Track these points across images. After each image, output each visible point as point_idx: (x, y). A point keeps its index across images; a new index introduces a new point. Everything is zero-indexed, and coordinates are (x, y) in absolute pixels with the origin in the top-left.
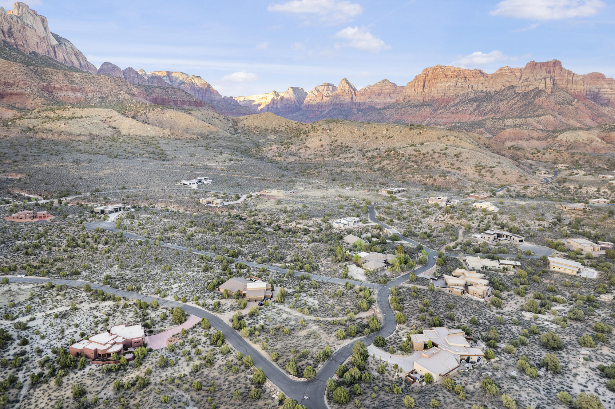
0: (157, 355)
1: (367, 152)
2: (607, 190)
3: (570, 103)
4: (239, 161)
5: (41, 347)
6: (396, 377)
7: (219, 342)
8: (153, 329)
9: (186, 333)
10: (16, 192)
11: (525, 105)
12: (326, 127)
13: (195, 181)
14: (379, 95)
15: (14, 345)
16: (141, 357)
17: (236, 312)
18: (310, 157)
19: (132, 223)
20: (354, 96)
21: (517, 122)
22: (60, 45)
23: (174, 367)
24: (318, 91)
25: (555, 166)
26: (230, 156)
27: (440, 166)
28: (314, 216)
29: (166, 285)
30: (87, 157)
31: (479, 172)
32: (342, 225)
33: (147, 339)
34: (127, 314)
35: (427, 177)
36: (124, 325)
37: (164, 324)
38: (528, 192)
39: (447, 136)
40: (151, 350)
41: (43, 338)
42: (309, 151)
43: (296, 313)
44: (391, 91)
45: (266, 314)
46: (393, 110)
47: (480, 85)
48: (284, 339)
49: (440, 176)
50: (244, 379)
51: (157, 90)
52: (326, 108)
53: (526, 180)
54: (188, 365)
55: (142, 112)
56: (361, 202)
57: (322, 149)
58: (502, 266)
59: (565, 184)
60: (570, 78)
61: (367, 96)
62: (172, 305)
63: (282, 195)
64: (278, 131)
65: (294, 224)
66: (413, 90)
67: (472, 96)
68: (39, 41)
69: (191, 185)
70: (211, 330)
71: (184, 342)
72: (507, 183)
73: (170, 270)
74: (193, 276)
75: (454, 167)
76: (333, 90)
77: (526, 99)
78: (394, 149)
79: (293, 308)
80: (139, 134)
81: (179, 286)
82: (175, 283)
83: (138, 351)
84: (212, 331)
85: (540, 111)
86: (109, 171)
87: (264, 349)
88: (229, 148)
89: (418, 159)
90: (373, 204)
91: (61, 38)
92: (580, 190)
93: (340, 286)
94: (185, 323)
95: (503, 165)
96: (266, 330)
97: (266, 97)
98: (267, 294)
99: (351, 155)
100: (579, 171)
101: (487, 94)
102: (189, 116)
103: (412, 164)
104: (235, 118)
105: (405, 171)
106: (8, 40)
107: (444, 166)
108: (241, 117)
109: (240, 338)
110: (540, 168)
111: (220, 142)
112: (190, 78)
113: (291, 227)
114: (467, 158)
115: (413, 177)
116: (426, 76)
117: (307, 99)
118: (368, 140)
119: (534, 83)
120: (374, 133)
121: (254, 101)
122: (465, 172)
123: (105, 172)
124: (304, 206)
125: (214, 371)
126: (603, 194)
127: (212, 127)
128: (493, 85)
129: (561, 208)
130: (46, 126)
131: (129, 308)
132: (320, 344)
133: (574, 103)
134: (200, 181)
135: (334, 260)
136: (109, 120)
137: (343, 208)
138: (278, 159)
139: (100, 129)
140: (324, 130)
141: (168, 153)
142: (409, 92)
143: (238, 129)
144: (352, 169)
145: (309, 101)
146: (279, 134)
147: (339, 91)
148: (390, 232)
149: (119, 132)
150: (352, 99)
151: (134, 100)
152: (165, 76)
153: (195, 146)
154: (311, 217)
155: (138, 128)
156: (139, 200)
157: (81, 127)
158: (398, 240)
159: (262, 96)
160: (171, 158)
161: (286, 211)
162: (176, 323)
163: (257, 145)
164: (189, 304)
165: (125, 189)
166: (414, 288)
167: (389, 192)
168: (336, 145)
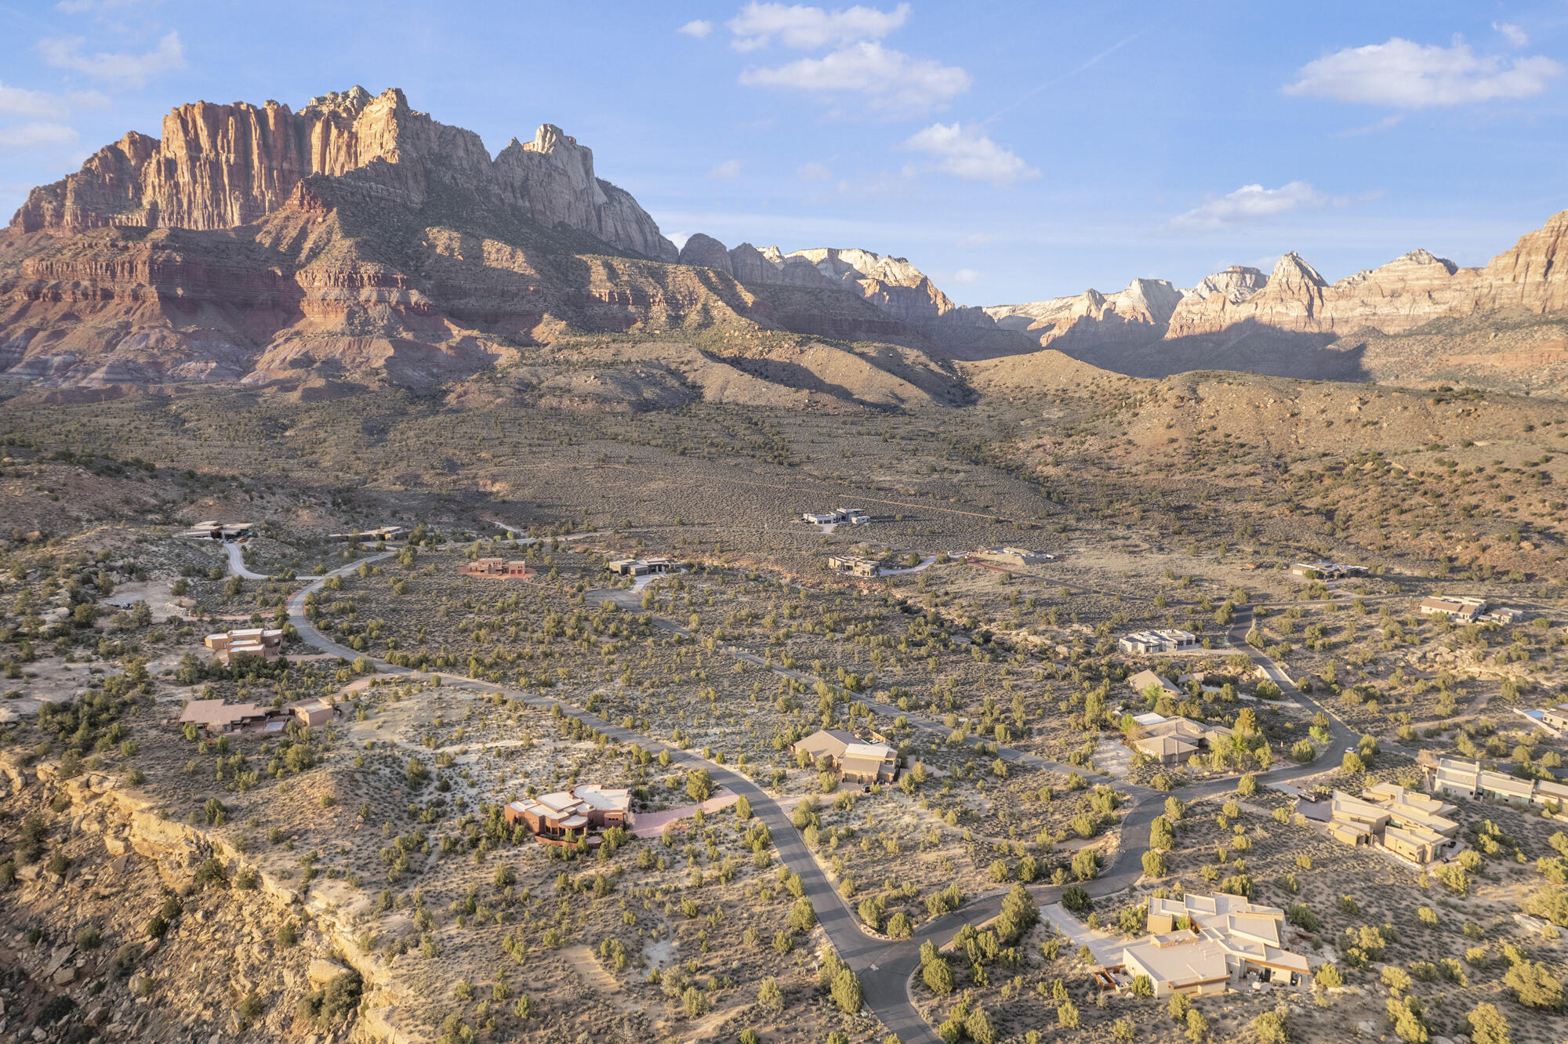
0: (642, 847)
1: (1295, 461)
4: (951, 472)
5: (466, 799)
8: (648, 803)
9: (705, 819)
10: (487, 518)
12: (1187, 394)
13: (834, 515)
14: (1394, 295)
15: (431, 788)
16: (613, 845)
17: (812, 798)
18: (1134, 470)
19: (676, 599)
20: (1317, 301)
22: (611, 203)
23: (665, 873)
24: (1213, 289)
26: (933, 461)
28: (1080, 620)
29: (699, 726)
30: (625, 450)
32: (1141, 647)
33: (632, 818)
34: (612, 768)
36: (602, 786)
37: (671, 797)
40: (634, 837)
41: (472, 785)
42: (1136, 455)
43: (932, 818)
44: (1436, 282)
45: (868, 809)
46: (1436, 339)
51: (800, 295)
55: (755, 350)
56: (1224, 593)
57: (1170, 449)
61: (1357, 301)
62: (697, 765)
64: (1072, 398)
65: (1024, 633)
66: (1508, 280)
68: (572, 200)
69: (821, 526)
71: (697, 833)
78: (1376, 457)
79: (932, 808)
80: (741, 400)
81: (722, 733)
82: (718, 725)
83: (610, 834)
86: (662, 484)
87: (837, 872)
89: (1444, 486)
90: (1255, 600)
91: (615, 189)
94: (709, 802)
96: (855, 840)
97: (1069, 307)
98: (886, 773)
99: (1249, 468)
102: (859, 360)
103: (1423, 501)
105: (1394, 519)
106: (520, 202)
108: (985, 363)
109: (801, 845)
112: (882, 262)
113: (1015, 639)
115: (1416, 536)
116: (1560, 235)
117: (1181, 309)
118: (1302, 430)
120: (1323, 411)
121: (1031, 321)
123: (653, 485)
124: (1068, 593)
130: (561, 380)
131: (618, 759)
135: (1073, 724)
136: (683, 368)
137: (1167, 605)
138: (1051, 471)
139: (663, 389)
140: (1182, 399)
141: (794, 446)
142: (1496, 283)
143: (972, 392)
144: (1239, 507)
145: (1184, 314)
146: (1073, 406)
147: (1271, 287)
148: (1267, 676)
149: (700, 396)
150: (1310, 308)
151: (744, 321)
152: (822, 261)
153: (859, 434)
154: (1070, 621)
155: (740, 388)
156: (704, 552)
157: (625, 384)
158: (1275, 696)
159: (1060, 304)
160: (797, 460)
161: (1018, 602)
162: (692, 799)
163: (1008, 433)
164: (727, 767)
165: (683, 524)
166: (1230, 807)
167: (1311, 575)
168: (1210, 440)
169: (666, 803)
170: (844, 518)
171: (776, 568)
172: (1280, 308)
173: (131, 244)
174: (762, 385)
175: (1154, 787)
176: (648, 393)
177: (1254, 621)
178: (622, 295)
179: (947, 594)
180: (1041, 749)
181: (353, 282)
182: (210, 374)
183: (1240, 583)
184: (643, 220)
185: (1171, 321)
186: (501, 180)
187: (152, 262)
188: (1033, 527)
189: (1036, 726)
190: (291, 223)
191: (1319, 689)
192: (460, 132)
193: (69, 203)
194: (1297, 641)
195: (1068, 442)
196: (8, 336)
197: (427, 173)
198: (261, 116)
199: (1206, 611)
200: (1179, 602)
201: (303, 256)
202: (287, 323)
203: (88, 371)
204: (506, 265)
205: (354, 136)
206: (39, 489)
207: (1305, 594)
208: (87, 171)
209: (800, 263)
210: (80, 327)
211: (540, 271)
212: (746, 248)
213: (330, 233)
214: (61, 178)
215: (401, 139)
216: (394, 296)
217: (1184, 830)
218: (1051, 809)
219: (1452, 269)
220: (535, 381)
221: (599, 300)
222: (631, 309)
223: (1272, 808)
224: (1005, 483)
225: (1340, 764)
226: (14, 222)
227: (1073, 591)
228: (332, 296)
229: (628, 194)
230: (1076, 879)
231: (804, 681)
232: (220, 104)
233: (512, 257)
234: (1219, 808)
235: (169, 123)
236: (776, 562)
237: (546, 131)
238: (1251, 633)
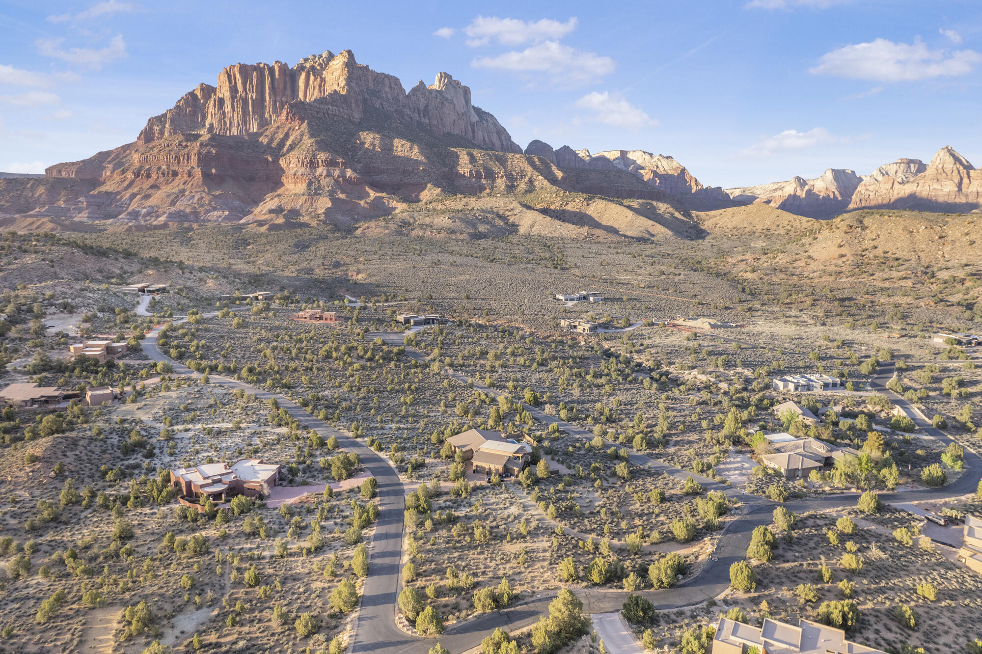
1: (941, 269)
9: (331, 495)
12: (855, 223)
13: (576, 295)
18: (811, 276)
20: (966, 181)
22: (481, 121)
24: (885, 174)
28: (743, 365)
30: (453, 259)
32: (791, 387)
36: (259, 461)
40: (262, 506)
42: (813, 266)
43: (535, 511)
56: (870, 353)
57: (839, 262)
64: (773, 234)
65: (694, 373)
68: (456, 119)
69: (568, 302)
70: (374, 499)
79: (542, 501)
80: (543, 234)
82: (398, 422)
86: (468, 277)
91: (484, 112)
93: (678, 486)
97: (782, 188)
98: (511, 466)
99: (902, 274)
106: (423, 120)
112: (655, 159)
113: (687, 377)
117: (860, 189)
118: (948, 248)
120: (967, 234)
121: (757, 197)
123: (461, 277)
124: (738, 347)
130: (427, 220)
131: (297, 443)
135: (708, 439)
136: (507, 213)
137: (820, 358)
138: (749, 275)
139: (493, 226)
140: (851, 227)
141: (570, 259)
143: (704, 231)
144: (892, 300)
145: (863, 192)
146: (773, 239)
147: (930, 172)
148: (903, 414)
149: (517, 231)
150: (960, 185)
151: (554, 188)
152: (617, 159)
153: (617, 253)
154: (736, 366)
155: (544, 226)
156: (475, 315)
157: (467, 222)
158: (909, 429)
159: (776, 186)
160: (568, 266)
161: (696, 351)
162: (333, 478)
163: (723, 253)
164: (382, 455)
165: (468, 298)
166: (844, 524)
167: (950, 342)
168: (871, 256)
169: (311, 480)
170: (585, 298)
171: (522, 326)
172: (936, 186)
173: (189, 144)
174: (557, 223)
175: (769, 497)
176: (482, 228)
177: (895, 374)
178: (478, 172)
179: (642, 345)
180: (671, 458)
181: (312, 164)
182: (224, 219)
183: (886, 346)
184: (501, 132)
185: (854, 197)
186: (411, 106)
187: (199, 153)
188: (726, 308)
189: (674, 438)
190: (280, 130)
191: (954, 427)
192: (387, 76)
193: (167, 126)
194: (935, 390)
195: (764, 258)
196: (121, 198)
197: (365, 101)
198: (271, 70)
199: (854, 365)
200: (831, 357)
201: (285, 149)
202: (274, 190)
203: (158, 217)
204: (406, 154)
205: (323, 80)
206: (43, 260)
207: (944, 356)
208: (177, 107)
209: (602, 159)
210: (160, 192)
211: (427, 158)
212: (566, 149)
213: (302, 135)
214: (164, 112)
215: (349, 80)
216: (337, 173)
217: (788, 541)
218: (657, 511)
220: (412, 221)
221: (464, 176)
222: (483, 181)
223: (894, 528)
224: (713, 282)
225: (974, 490)
226: (139, 138)
227: (743, 346)
228: (300, 173)
229: (492, 116)
230: (652, 586)
231: (492, 394)
232: (249, 64)
233: (411, 149)
234: (831, 522)
235: (221, 77)
236: (523, 322)
237: (441, 76)
238: (892, 381)
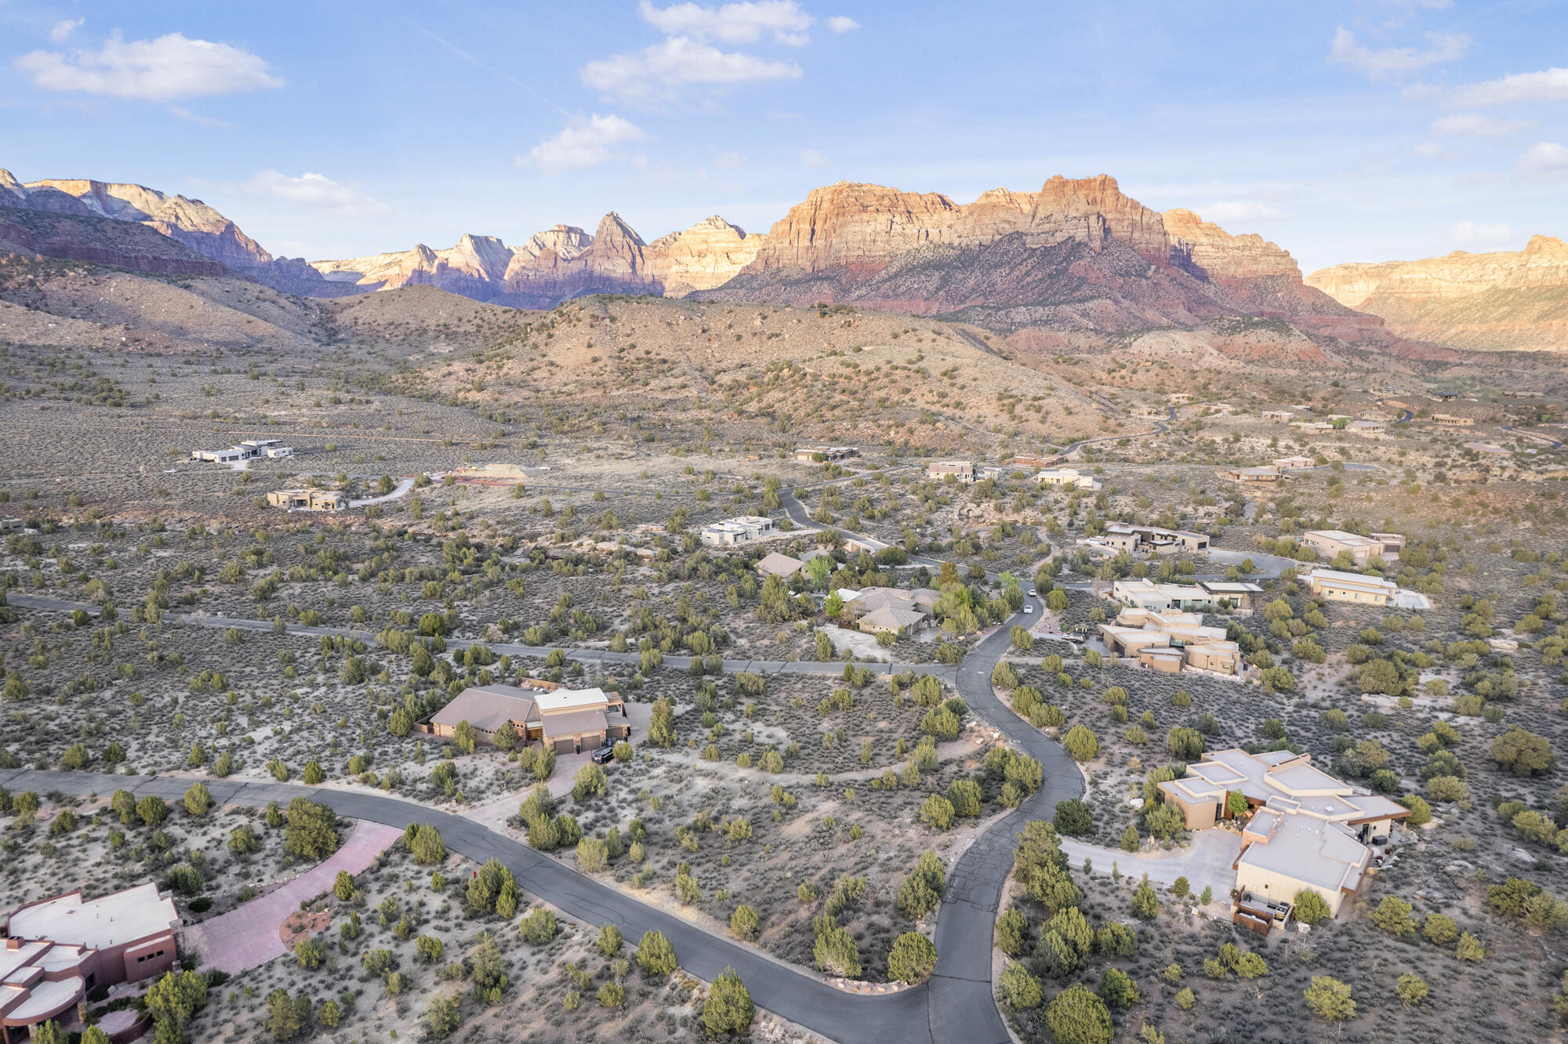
0: (253, 993)
1: (718, 373)
2: (1291, 443)
3: (1141, 274)
4: (360, 402)
6: (1198, 923)
7: (504, 902)
8: (206, 895)
9: (353, 888)
11: (1050, 276)
12: (600, 313)
13: (238, 450)
14: (701, 255)
16: (182, 1014)
17: (528, 794)
18: (564, 389)
19: (36, 567)
20: (639, 260)
21: (1038, 315)
23: (346, 1030)
24: (542, 246)
25: (1164, 398)
26: (330, 394)
27: (912, 400)
28: (642, 520)
29: (223, 733)
31: (1011, 412)
32: (729, 537)
33: (195, 937)
34: (75, 853)
35: (890, 427)
36: (77, 897)
37: (253, 869)
38: (1131, 452)
39: (914, 330)
40: (218, 979)
42: (560, 376)
43: (736, 773)
44: (731, 245)
45: (634, 786)
46: (742, 292)
47: (945, 230)
48: (743, 859)
49: (923, 422)
50: (661, 1027)
51: (66, 225)
52: (567, 290)
53: (1121, 425)
54: (403, 1011)
55: (20, 279)
56: (753, 483)
57: (596, 368)
58: (1216, 598)
59: (1201, 433)
60: (1138, 218)
61: (672, 260)
62: (269, 797)
63: (522, 475)
64: (456, 332)
65: (587, 542)
66: (786, 244)
67: (929, 255)
69: (228, 463)
70: (451, 863)
71: (357, 920)
72: (1079, 435)
73: (225, 688)
74: (318, 699)
75: (946, 401)
76: (581, 243)
77: (1050, 263)
78: (790, 365)
79: (720, 757)
80: (16, 339)
81: (276, 733)
82: (258, 724)
83: (160, 992)
84: (457, 867)
85: (1085, 291)
87: (689, 903)
88: (320, 375)
89: (854, 385)
90: (784, 486)
92: (1238, 445)
93: (829, 682)
94: (341, 853)
95: (1062, 393)
96: (655, 839)
97: (399, 263)
98: (616, 724)
99: (680, 381)
100: (1220, 406)
101: (963, 251)
102: (186, 294)
103: (844, 398)
104: (326, 301)
105: (828, 415)
107: (923, 398)
108: (344, 300)
109: (577, 878)
110: (1135, 402)
111: (289, 361)
112: (170, 202)
113: (579, 550)
114: (975, 380)
115: (855, 427)
116: (817, 208)
117: (513, 266)
118: (715, 345)
119: (1065, 226)
120: (730, 326)
121: (362, 275)
122: (975, 413)
124: (601, 498)
125: (524, 1015)
126: (1284, 451)
127: (261, 323)
128: (974, 230)
129: (1230, 478)
131: (83, 831)
132: (883, 856)
133: (1150, 273)
134: (255, 453)
137: (709, 498)
138: (475, 396)
140: (596, 318)
142: (779, 246)
144: (689, 415)
145: (518, 271)
146: (462, 339)
150: (633, 264)
152: (85, 195)
154: (633, 523)
159: (388, 260)
161: (552, 513)
162: (303, 859)
164: (334, 786)
168: (632, 358)
169: (252, 884)
172: (608, 263)
177: (801, 502)
183: (757, 472)
185: (507, 278)
188: (497, 446)
200: (716, 495)
207: (824, 475)
219: (742, 235)
224: (432, 409)
227: (606, 495)
230: (1028, 791)
238: (809, 512)
